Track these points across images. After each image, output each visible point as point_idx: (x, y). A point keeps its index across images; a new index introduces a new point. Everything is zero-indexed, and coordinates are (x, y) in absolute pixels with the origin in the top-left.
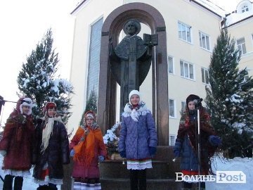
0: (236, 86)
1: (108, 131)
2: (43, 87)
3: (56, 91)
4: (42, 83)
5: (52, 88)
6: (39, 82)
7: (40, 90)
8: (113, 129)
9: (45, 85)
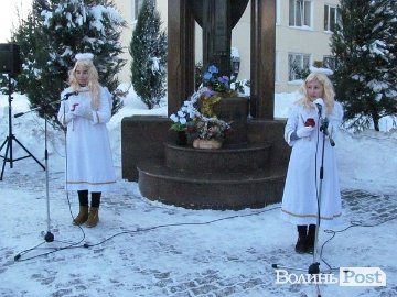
0: (381, 24)
1: (186, 103)
2: (77, 25)
3: (99, 29)
4: (74, 18)
5: (93, 24)
6: (69, 17)
7: (73, 30)
8: (193, 99)
9: (80, 21)
